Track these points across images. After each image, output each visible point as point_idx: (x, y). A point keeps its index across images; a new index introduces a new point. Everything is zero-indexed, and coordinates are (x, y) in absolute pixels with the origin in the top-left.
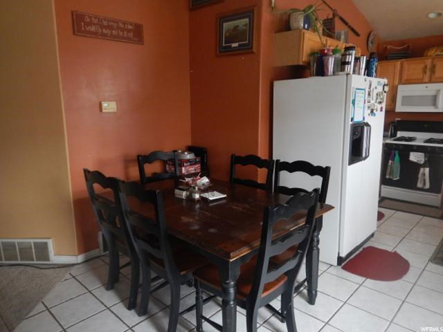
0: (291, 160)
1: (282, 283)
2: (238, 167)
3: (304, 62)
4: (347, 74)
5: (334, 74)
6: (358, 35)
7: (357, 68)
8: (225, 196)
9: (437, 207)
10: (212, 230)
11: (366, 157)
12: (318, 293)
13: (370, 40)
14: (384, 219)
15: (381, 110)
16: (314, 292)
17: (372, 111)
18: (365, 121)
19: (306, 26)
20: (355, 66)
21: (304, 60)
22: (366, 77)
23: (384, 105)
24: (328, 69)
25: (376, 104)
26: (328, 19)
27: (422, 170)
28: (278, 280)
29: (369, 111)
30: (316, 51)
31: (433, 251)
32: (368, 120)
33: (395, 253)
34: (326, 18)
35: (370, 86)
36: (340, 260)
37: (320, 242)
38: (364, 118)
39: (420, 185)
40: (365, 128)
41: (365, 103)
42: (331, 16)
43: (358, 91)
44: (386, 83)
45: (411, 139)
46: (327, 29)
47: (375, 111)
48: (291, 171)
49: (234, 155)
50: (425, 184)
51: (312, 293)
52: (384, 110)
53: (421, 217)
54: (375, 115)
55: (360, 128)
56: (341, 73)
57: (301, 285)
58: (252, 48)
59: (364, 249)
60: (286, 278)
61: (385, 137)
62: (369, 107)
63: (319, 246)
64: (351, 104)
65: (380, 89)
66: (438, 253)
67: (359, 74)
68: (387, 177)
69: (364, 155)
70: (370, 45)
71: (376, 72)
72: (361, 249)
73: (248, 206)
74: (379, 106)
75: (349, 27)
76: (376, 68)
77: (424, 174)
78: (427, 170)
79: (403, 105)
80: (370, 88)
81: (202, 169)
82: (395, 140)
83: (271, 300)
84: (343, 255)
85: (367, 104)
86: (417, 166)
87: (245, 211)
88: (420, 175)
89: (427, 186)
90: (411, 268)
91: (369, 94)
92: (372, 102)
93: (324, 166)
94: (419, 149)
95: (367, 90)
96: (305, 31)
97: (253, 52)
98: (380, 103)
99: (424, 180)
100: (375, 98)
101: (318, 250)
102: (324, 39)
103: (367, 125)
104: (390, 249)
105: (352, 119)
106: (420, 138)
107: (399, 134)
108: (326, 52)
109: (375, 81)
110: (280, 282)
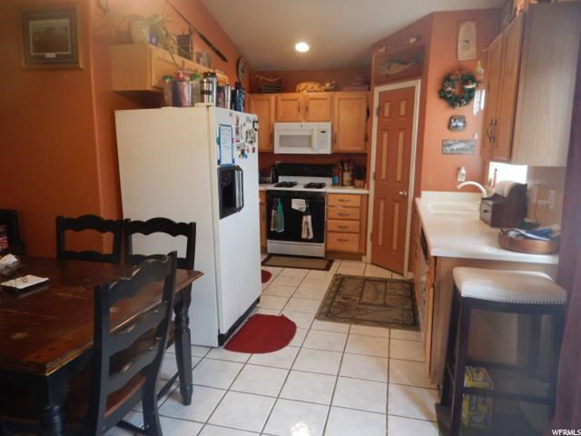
0: (145, 217)
1: (138, 386)
2: (69, 234)
3: (155, 87)
4: (208, 106)
5: (193, 105)
6: (225, 59)
7: (220, 100)
8: (47, 279)
9: (321, 258)
10: (19, 336)
11: (240, 208)
12: (194, 387)
13: (240, 67)
14: (271, 279)
15: (254, 151)
16: (188, 388)
17: (243, 152)
18: (236, 164)
19: (154, 40)
20: (218, 97)
21: (153, 84)
22: (232, 111)
23: (256, 145)
24: (185, 98)
25: (246, 144)
26: (184, 35)
27: (304, 218)
28: (130, 385)
29: (240, 153)
30: (170, 74)
31: (318, 306)
32: (239, 162)
33: (283, 318)
34: (181, 33)
35: (238, 121)
36: (222, 338)
37: (191, 320)
38: (233, 161)
39: (304, 236)
40: (236, 172)
41: (233, 142)
42: (187, 32)
43: (222, 128)
44: (256, 119)
45: (292, 184)
46: (183, 47)
47: (246, 152)
48: (147, 233)
49: (62, 217)
50: (308, 234)
51: (186, 390)
52: (257, 150)
53: (307, 271)
54: (246, 157)
55: (230, 173)
56: (200, 104)
57: (171, 382)
58: (77, 62)
59: (250, 319)
60: (144, 379)
61: (261, 182)
62: (238, 148)
63: (190, 326)
64: (216, 144)
65: (250, 126)
66: (323, 308)
67: (224, 107)
68: (272, 230)
69: (238, 206)
70: (241, 74)
71: (244, 105)
72: (246, 320)
73: (83, 290)
74: (251, 147)
75: (214, 49)
76: (244, 101)
77: (307, 223)
78: (309, 217)
79: (281, 145)
80: (237, 124)
81: (10, 242)
82: (277, 186)
83: (124, 415)
84: (224, 331)
85: (235, 144)
86: (299, 214)
87: (77, 297)
88: (303, 225)
89: (311, 236)
90: (298, 330)
91: (237, 132)
92: (242, 141)
93: (188, 222)
94: (299, 195)
95: (234, 127)
96: (153, 47)
97: (79, 69)
98: (251, 142)
99: (308, 230)
100: (244, 137)
101: (188, 331)
102: (179, 60)
103: (238, 168)
104: (276, 313)
105: (219, 162)
106: (301, 183)
107: (281, 179)
108: (181, 76)
109: (243, 116)
110: (134, 386)
